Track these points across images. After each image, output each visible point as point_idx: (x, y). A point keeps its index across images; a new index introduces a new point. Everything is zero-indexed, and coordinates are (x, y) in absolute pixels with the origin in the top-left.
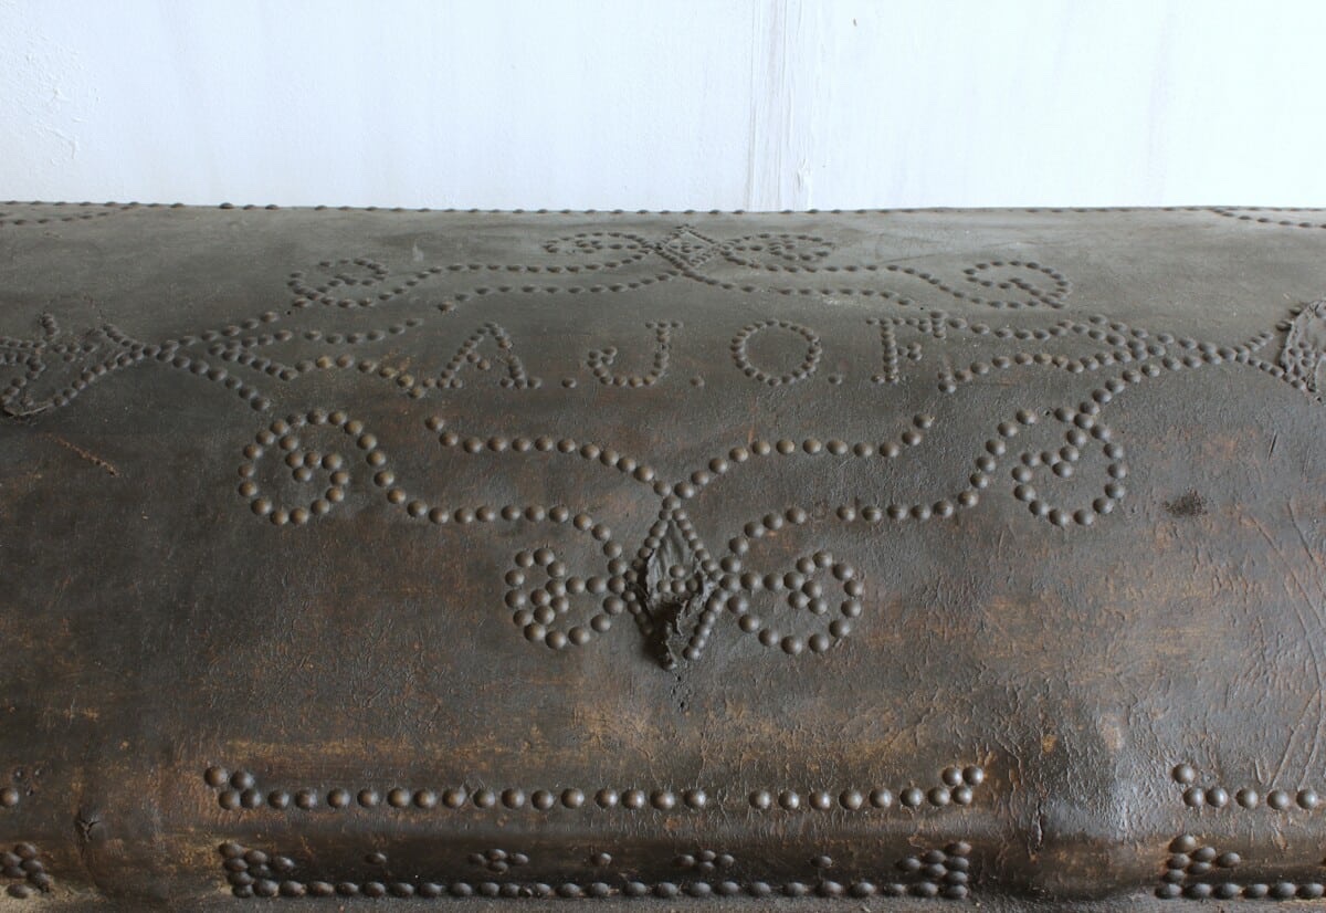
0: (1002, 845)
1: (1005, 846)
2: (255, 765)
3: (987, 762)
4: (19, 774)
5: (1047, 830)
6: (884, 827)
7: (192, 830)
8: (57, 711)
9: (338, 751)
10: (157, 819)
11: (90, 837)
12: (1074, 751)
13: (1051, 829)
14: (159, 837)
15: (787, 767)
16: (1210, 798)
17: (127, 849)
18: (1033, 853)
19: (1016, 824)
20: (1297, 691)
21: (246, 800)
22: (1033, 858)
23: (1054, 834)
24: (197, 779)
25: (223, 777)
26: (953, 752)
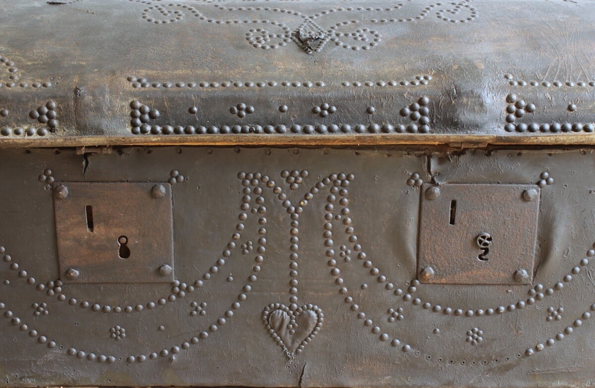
0: (440, 98)
1: (442, 97)
2: (147, 76)
3: (432, 74)
4: (52, 79)
5: (457, 89)
6: (394, 90)
7: (121, 93)
8: (70, 62)
9: (181, 73)
10: (107, 89)
11: (80, 95)
12: (466, 69)
13: (459, 89)
14: (107, 96)
15: (356, 75)
16: (520, 84)
17: (94, 101)
18: (453, 100)
19: (446, 89)
20: (549, 57)
21: (143, 85)
22: (453, 102)
23: (460, 91)
24: (124, 80)
25: (135, 79)
26: (420, 71)
